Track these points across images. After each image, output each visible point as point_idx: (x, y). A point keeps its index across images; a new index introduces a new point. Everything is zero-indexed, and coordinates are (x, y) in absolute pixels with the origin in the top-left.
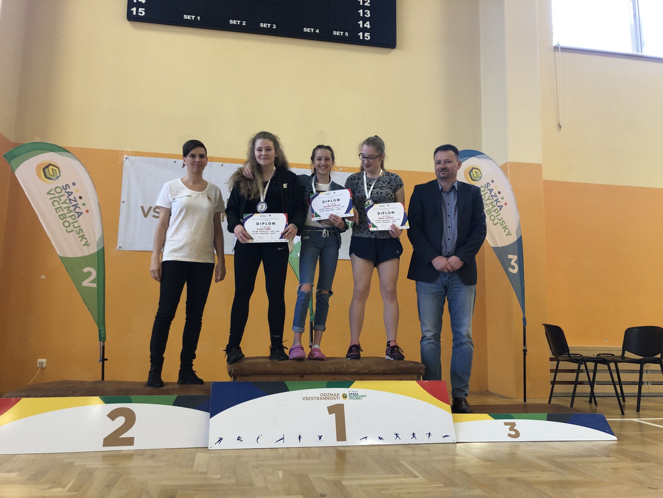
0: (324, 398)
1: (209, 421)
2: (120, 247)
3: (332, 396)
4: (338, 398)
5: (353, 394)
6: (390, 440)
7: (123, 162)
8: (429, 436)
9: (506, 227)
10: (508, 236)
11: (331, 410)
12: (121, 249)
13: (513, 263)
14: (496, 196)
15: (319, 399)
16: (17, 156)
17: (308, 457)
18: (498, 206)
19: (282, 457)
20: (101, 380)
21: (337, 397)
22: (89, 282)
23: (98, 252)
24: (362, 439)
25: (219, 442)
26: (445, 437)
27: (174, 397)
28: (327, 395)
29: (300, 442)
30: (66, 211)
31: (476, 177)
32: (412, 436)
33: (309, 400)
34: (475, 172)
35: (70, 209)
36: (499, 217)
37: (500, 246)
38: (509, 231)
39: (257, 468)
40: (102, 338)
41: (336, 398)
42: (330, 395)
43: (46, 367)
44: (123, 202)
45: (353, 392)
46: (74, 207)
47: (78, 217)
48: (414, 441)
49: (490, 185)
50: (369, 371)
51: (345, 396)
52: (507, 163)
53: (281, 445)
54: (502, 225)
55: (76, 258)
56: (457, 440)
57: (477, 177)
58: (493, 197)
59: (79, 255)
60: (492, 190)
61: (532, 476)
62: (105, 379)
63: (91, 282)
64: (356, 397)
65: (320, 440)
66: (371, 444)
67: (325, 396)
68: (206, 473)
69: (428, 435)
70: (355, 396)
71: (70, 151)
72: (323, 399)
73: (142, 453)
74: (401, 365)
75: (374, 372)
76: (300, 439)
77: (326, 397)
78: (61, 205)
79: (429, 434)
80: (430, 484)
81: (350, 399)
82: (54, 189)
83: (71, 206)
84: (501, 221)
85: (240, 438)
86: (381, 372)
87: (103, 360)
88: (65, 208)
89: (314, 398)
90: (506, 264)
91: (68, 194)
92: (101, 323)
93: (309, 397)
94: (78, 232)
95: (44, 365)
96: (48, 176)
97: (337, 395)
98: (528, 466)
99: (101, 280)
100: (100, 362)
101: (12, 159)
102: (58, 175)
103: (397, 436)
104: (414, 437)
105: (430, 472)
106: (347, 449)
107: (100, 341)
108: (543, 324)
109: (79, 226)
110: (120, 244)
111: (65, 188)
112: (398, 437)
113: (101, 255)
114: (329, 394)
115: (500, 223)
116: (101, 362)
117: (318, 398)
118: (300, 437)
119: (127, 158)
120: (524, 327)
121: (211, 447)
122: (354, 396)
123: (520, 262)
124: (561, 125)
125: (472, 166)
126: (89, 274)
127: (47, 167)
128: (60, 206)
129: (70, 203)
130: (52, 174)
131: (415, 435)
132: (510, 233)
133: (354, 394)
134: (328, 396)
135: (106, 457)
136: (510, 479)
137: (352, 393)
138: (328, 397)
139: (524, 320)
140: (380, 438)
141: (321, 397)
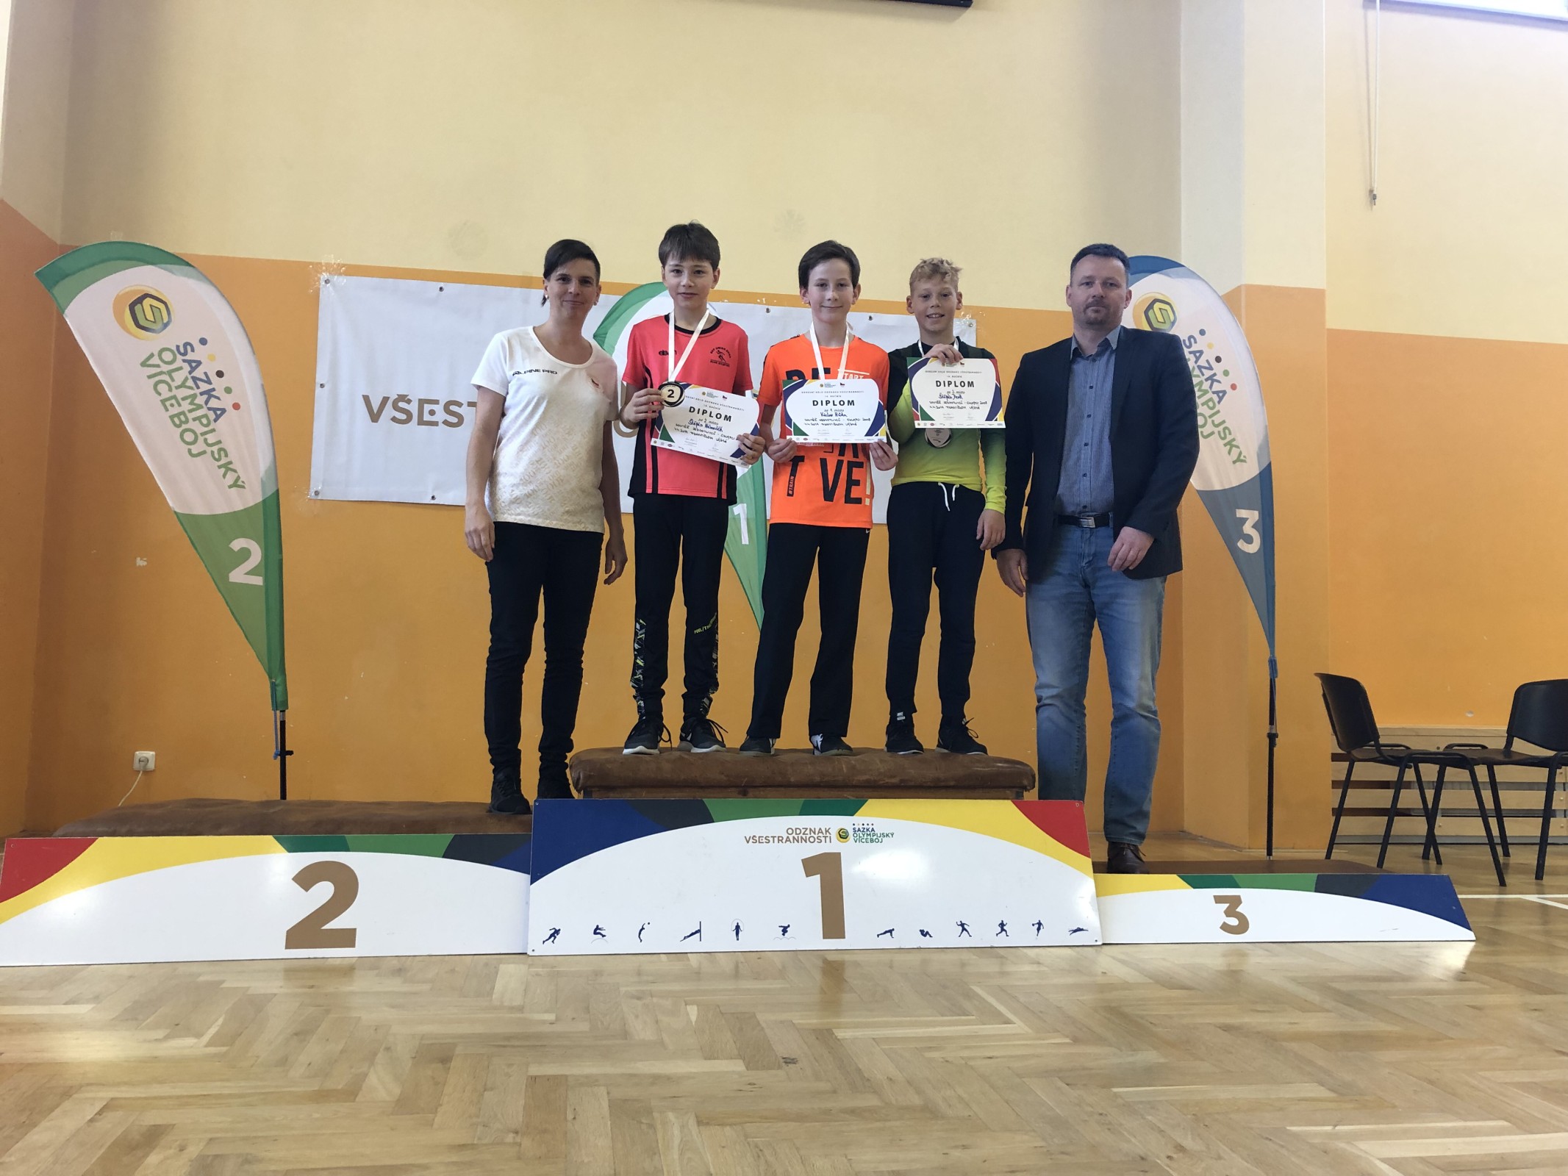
0: (794, 838)
1: (528, 892)
2: (317, 493)
3: (815, 833)
4: (828, 839)
5: (862, 830)
6: (946, 937)
7: (319, 289)
8: (1039, 929)
9: (1234, 443)
10: (1237, 463)
11: (811, 866)
12: (319, 497)
13: (1248, 529)
14: (1211, 368)
15: (784, 841)
16: (67, 276)
17: (757, 976)
18: (1214, 393)
19: (697, 975)
20: (278, 797)
21: (825, 837)
22: (246, 574)
23: (264, 501)
24: (881, 934)
25: (553, 938)
26: (1075, 931)
27: (446, 839)
28: (803, 831)
29: (738, 939)
30: (186, 406)
31: (1163, 321)
32: (999, 929)
33: (759, 842)
34: (1160, 309)
35: (196, 402)
36: (1217, 419)
37: (1217, 487)
38: (1240, 453)
39: (639, 998)
40: (280, 704)
41: (823, 839)
42: (808, 832)
43: (154, 771)
44: (322, 386)
45: (863, 825)
46: (205, 397)
47: (215, 421)
48: (1002, 941)
49: (1196, 342)
50: (902, 781)
51: (843, 835)
52: (1239, 287)
53: (693, 945)
54: (1223, 439)
55: (214, 518)
56: (1103, 940)
57: (1165, 323)
58: (1203, 370)
59: (221, 509)
60: (1201, 352)
61: (1280, 1022)
62: (289, 797)
63: (251, 572)
64: (869, 837)
65: (784, 935)
66: (902, 947)
67: (796, 834)
68: (521, 1009)
69: (1037, 926)
70: (869, 835)
71: (193, 264)
72: (792, 840)
73: (374, 964)
74: (978, 767)
75: (912, 784)
76: (737, 934)
77: (800, 836)
78: (175, 392)
79: (1040, 924)
80: (1039, 1039)
81: (856, 842)
82: (156, 353)
83: (199, 395)
84: (1221, 428)
85: (600, 929)
86: (929, 784)
87: (283, 753)
88: (184, 399)
89: (771, 839)
90: (1231, 530)
91: (191, 366)
92: (276, 667)
93: (759, 837)
94: (217, 456)
95: (151, 766)
96: (142, 322)
97: (824, 832)
98: (1272, 999)
99: (274, 567)
100: (275, 758)
101: (58, 282)
102: (165, 321)
103: (964, 929)
104: (1004, 932)
105: (1041, 1012)
106: (847, 957)
107: (275, 707)
108: (1317, 674)
109: (219, 442)
110: (316, 485)
111: (182, 350)
112: (966, 930)
113: (271, 508)
114: (807, 829)
115: (1219, 432)
116: (279, 757)
117: (780, 839)
118: (738, 928)
119: (327, 281)
120: (1271, 679)
121: (533, 950)
122: (865, 837)
123: (1266, 527)
124: (1375, 193)
125: (1153, 295)
126: (245, 554)
127: (140, 300)
128: (170, 394)
129: (194, 386)
130: (150, 317)
131: (1005, 928)
132: (1242, 458)
133: (865, 830)
134: (804, 834)
135: (293, 971)
136: (1227, 1028)
137: (861, 827)
138: (804, 836)
139: (1273, 663)
140: (924, 934)
141: (788, 837)
